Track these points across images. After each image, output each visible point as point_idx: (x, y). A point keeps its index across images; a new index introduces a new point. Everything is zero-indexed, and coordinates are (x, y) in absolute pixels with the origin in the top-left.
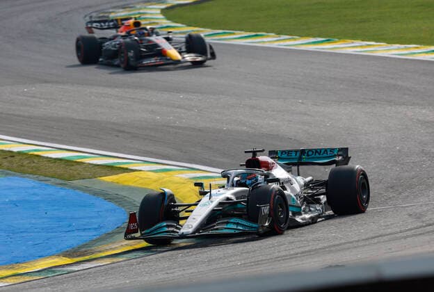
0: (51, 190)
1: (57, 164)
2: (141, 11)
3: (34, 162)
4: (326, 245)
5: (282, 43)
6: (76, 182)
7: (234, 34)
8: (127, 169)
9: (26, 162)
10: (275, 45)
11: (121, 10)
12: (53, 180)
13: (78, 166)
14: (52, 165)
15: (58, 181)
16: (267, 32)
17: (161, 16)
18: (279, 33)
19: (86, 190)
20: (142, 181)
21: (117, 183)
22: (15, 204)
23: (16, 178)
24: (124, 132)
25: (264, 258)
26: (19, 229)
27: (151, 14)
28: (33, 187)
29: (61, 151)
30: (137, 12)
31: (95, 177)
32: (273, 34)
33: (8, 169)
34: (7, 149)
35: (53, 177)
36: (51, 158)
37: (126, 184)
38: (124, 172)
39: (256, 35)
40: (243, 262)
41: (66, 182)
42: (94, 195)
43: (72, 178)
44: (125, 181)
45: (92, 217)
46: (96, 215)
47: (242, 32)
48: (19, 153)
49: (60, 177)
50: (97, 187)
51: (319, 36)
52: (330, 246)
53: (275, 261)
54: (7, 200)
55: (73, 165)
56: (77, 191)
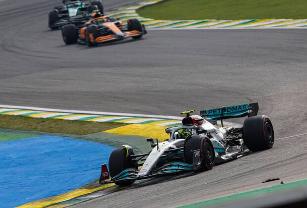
0: (72, 143)
1: (74, 124)
2: (122, 12)
3: (58, 124)
4: (264, 165)
5: (221, 26)
6: (89, 136)
7: (187, 22)
8: (122, 123)
9: (53, 125)
10: (216, 27)
11: (108, 13)
12: (72, 135)
13: (89, 125)
14: (70, 125)
15: (76, 136)
16: (210, 19)
17: (136, 15)
18: (218, 19)
19: (96, 140)
20: (133, 131)
21: (117, 134)
22: (48, 154)
23: (48, 136)
24: (118, 98)
25: (223, 178)
26: (53, 172)
27: (129, 14)
28: (60, 142)
29: (76, 115)
30: (119, 13)
31: (102, 131)
32: (214, 20)
33: (41, 131)
34: (39, 117)
35: (72, 134)
36: (70, 120)
37: (123, 134)
38: (123, 126)
39: (203, 22)
40: (209, 182)
41: (82, 136)
42: (102, 143)
43: (85, 133)
44: (123, 132)
45: (102, 159)
46: (105, 157)
47: (193, 20)
48: (48, 119)
49: (77, 133)
50: (103, 138)
51: (246, 19)
52: (268, 165)
53: (231, 179)
54: (43, 152)
55: (85, 124)
56: (90, 142)
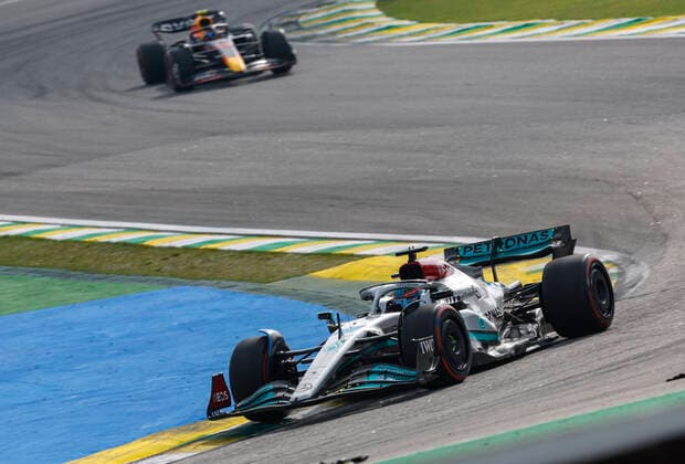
0: (242, 300)
1: (245, 259)
2: (346, 8)
3: (209, 261)
4: (670, 341)
5: (567, 33)
6: (279, 284)
7: (491, 26)
8: (352, 255)
9: (197, 262)
10: (557, 37)
11: (315, 9)
12: (241, 284)
13: (277, 260)
14: (236, 262)
15: (250, 286)
16: (543, 19)
17: (378, 12)
18: (561, 18)
19: (294, 294)
20: (376, 272)
21: (340, 278)
22: (187, 327)
23: (186, 287)
24: (338, 198)
25: (577, 373)
26: (199, 366)
27: (361, 10)
28: (212, 300)
29: (249, 238)
30: (340, 9)
31: (306, 274)
32: (552, 21)
33: (172, 276)
34: (167, 244)
35: (240, 280)
36: (234, 251)
37: (353, 278)
38: (349, 261)
39: (526, 26)
40: (546, 381)
41: (263, 286)
42: (307, 301)
43: (270, 278)
44: (352, 274)
45: (308, 336)
46: (315, 331)
47: (505, 22)
48: (186, 249)
49: (251, 280)
50: (310, 288)
51: (623, 16)
52: (678, 343)
53: (596, 375)
54: (176, 324)
55: (269, 259)
56: (280, 298)
